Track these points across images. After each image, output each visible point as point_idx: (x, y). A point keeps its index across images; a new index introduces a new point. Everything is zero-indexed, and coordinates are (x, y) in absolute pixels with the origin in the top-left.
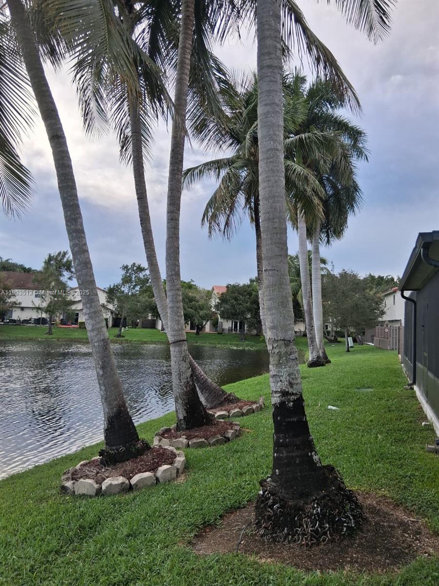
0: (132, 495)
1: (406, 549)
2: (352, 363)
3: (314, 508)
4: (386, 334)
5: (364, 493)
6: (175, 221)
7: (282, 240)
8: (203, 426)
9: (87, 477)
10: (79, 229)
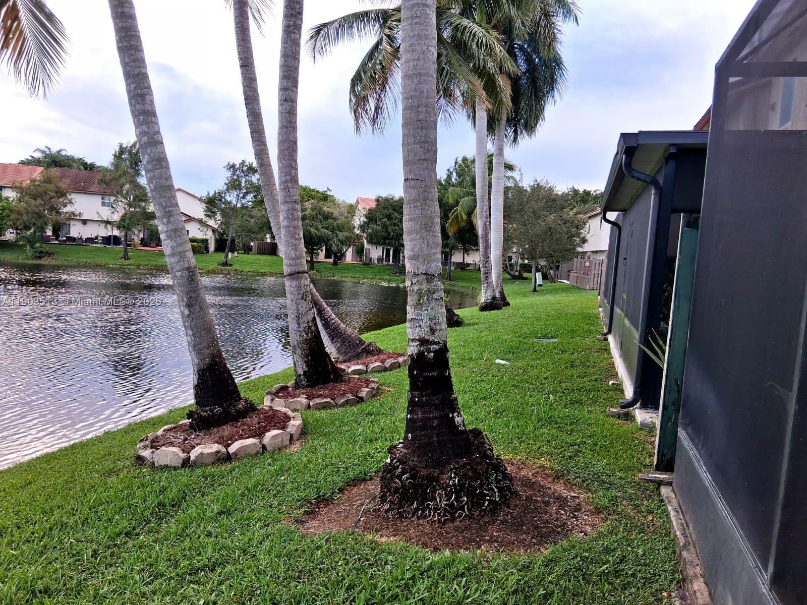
0: (230, 466)
1: (559, 527)
2: (538, 305)
3: (450, 478)
4: (587, 269)
5: (520, 463)
6: (290, 103)
7: (429, 138)
8: (329, 383)
9: (171, 444)
10: (148, 110)
